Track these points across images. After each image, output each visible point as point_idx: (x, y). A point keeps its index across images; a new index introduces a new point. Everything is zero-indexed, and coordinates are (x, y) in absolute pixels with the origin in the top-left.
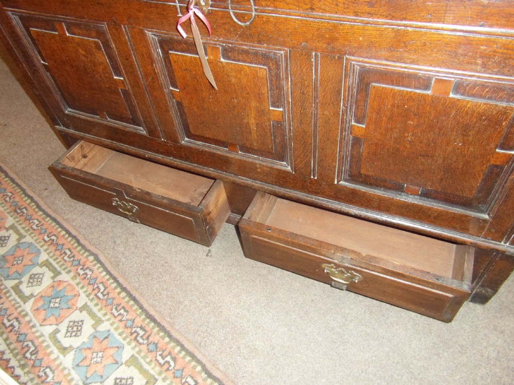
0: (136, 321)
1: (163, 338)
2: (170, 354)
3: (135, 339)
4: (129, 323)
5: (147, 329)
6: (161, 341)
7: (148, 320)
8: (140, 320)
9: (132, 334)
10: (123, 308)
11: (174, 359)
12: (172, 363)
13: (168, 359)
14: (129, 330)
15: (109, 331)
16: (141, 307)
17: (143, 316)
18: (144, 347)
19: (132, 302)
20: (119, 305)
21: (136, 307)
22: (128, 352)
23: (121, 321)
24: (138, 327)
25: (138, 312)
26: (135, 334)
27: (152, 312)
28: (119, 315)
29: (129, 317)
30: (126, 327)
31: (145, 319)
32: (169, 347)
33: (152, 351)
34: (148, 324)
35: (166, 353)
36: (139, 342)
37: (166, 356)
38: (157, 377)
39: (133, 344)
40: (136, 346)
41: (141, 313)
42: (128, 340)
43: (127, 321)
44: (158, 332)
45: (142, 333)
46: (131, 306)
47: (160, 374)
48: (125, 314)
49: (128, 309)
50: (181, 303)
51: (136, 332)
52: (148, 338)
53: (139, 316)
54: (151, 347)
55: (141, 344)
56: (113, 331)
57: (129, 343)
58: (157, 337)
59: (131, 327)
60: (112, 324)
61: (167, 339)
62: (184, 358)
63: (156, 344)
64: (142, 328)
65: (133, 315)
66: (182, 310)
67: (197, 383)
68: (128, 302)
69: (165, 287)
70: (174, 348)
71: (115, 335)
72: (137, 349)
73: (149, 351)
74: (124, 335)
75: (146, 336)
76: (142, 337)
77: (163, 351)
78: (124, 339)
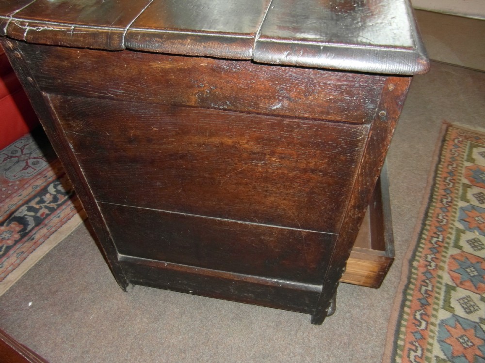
0: (440, 207)
1: (438, 188)
2: (444, 181)
3: (451, 202)
4: (445, 210)
5: (439, 198)
6: (440, 188)
7: (434, 200)
8: (437, 205)
9: (450, 206)
10: (437, 218)
11: (446, 178)
12: (449, 178)
13: (447, 181)
14: (449, 208)
15: (459, 221)
16: (428, 208)
17: (433, 204)
18: (453, 195)
19: (430, 214)
20: (438, 222)
22: (462, 204)
23: (447, 216)
24: (443, 204)
25: (433, 208)
26: (449, 204)
27: (427, 200)
28: (445, 219)
29: (441, 212)
30: (448, 211)
31: (434, 202)
32: (440, 183)
33: (451, 191)
34: (437, 199)
35: (445, 183)
36: (452, 200)
37: (447, 183)
38: (461, 184)
39: (455, 203)
40: (455, 201)
41: (432, 206)
42: (455, 207)
43: (444, 212)
44: (437, 192)
45: (445, 200)
46: (432, 213)
47: (458, 183)
48: (440, 215)
49: (436, 215)
50: (408, 188)
51: (447, 204)
52: (445, 195)
53: (434, 206)
54: (449, 192)
55: (451, 197)
56: (457, 219)
57: (457, 205)
58: (440, 191)
59: (446, 208)
60: (454, 221)
61: (437, 186)
62: (440, 174)
63: (445, 190)
64: (442, 201)
65: (438, 210)
66: (412, 186)
67: (449, 165)
68: (431, 217)
69: (403, 200)
70: (439, 181)
71: (458, 215)
72: (456, 199)
73: (452, 192)
74: (454, 210)
75: (444, 197)
76: (447, 199)
77: (445, 185)
78: (456, 209)
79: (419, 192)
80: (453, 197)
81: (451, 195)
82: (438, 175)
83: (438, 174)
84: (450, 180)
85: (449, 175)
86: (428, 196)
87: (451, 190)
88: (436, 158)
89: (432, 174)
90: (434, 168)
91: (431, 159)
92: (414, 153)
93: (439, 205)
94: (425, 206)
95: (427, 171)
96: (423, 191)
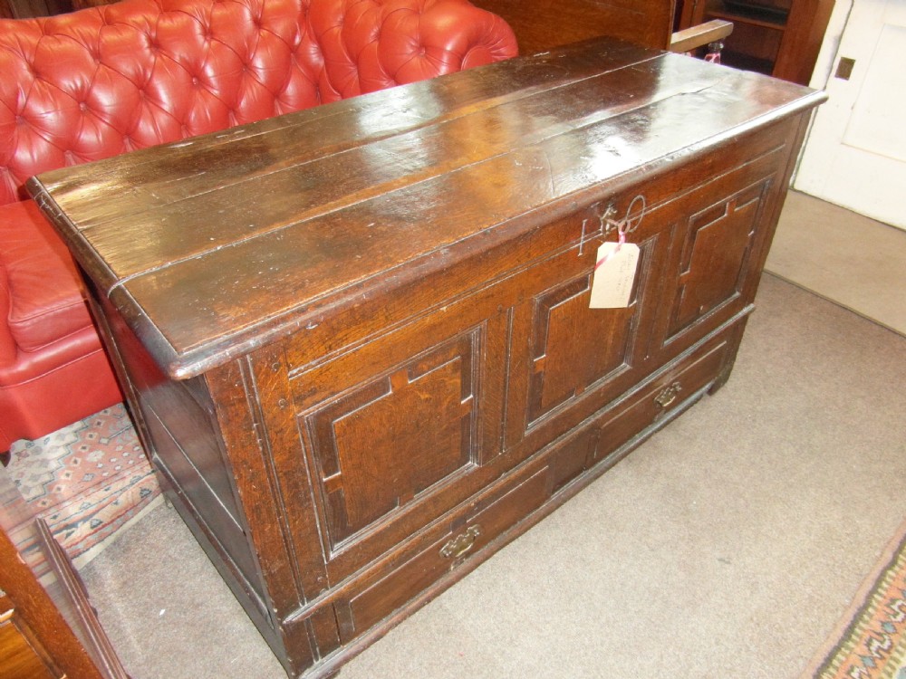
0: (861, 654)
1: (871, 616)
2: (888, 606)
3: (888, 651)
4: (870, 663)
5: (866, 636)
6: (876, 617)
7: (854, 637)
8: (856, 647)
10: (848, 673)
11: (893, 601)
12: (899, 603)
13: (895, 607)
14: (878, 661)
16: (837, 649)
17: (851, 644)
19: (835, 662)
21: (839, 656)
24: (869, 650)
25: (847, 652)
26: (881, 652)
27: (839, 633)
29: (859, 663)
30: (875, 667)
31: (853, 641)
32: (879, 607)
33: (895, 629)
34: (860, 637)
35: (888, 610)
36: (891, 647)
37: (893, 610)
39: (896, 655)
40: (897, 651)
41: (848, 648)
42: (892, 662)
43: (865, 666)
44: (866, 622)
45: (876, 644)
46: (841, 662)
48: (856, 670)
49: (847, 666)
50: (811, 598)
51: (877, 652)
52: (879, 634)
53: (851, 650)
54: (890, 629)
55: (892, 643)
57: (897, 661)
58: (872, 623)
59: (873, 659)
61: (870, 610)
62: (886, 590)
63: (883, 624)
64: (869, 644)
65: (854, 659)
66: (821, 596)
68: (837, 669)
69: (793, 619)
70: (879, 602)
72: (900, 648)
73: (896, 631)
74: (889, 669)
75: (877, 637)
76: (882, 643)
77: (888, 614)
78: (894, 668)
79: (832, 611)
80: (894, 641)
81: (892, 637)
82: (880, 590)
83: (882, 588)
84: (900, 607)
85: (902, 597)
86: (844, 625)
87: (897, 628)
88: (889, 555)
89: (869, 586)
90: (876, 574)
91: (878, 554)
92: (848, 535)
93: (861, 649)
94: (833, 642)
95: (861, 575)
96: (840, 613)
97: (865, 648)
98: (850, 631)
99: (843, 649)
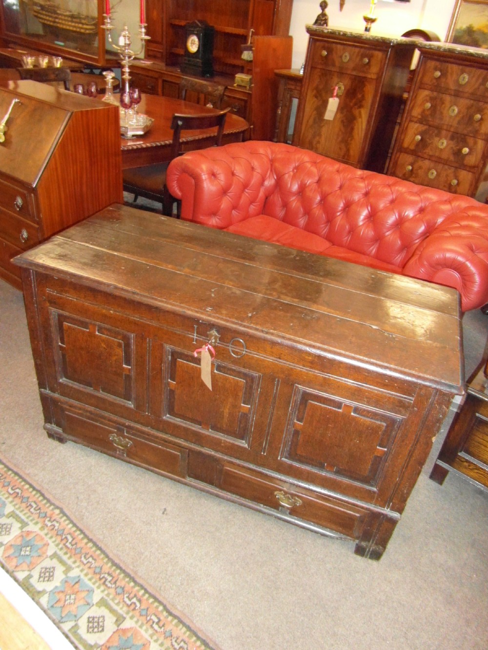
0: (103, 568)
1: (128, 583)
2: (135, 596)
3: (104, 583)
4: (97, 571)
5: (114, 574)
6: (127, 585)
7: (114, 568)
8: (107, 567)
9: (100, 579)
10: (91, 556)
11: (140, 601)
12: (138, 604)
13: (134, 600)
14: (98, 576)
15: (79, 576)
16: (107, 556)
17: (110, 564)
18: (112, 591)
19: (99, 552)
20: (87, 554)
21: (102, 556)
22: (97, 596)
23: (90, 568)
24: (105, 573)
25: (105, 561)
26: (104, 580)
27: (117, 561)
28: (87, 563)
29: (97, 565)
30: (95, 573)
31: (112, 566)
32: (134, 590)
33: (119, 594)
34: (115, 571)
35: (132, 595)
36: (107, 587)
37: (132, 598)
38: (125, 615)
39: (102, 588)
40: (105, 589)
41: (107, 562)
42: (97, 584)
43: (96, 568)
44: (124, 578)
45: (109, 578)
46: (98, 555)
47: (128, 613)
48: (93, 562)
49: (96, 558)
50: (142, 554)
51: (103, 577)
52: (115, 583)
54: (119, 590)
55: (110, 588)
56: (82, 577)
57: (98, 587)
58: (123, 582)
59: (100, 573)
60: (82, 571)
61: (132, 584)
62: (148, 599)
63: (123, 588)
64: (109, 574)
65: (100, 563)
66: (143, 560)
67: (159, 620)
68: (95, 551)
69: (127, 540)
70: (138, 591)
71: (86, 580)
72: (106, 592)
73: (117, 594)
74: (93, 580)
75: (114, 581)
76: (110, 582)
77: (130, 594)
78: (94, 584)
79: (132, 563)
82: (147, 596)
84: (135, 604)
85: (142, 608)
86: (122, 565)
87: (120, 596)
88: (176, 613)
89: (151, 590)
90: (160, 598)
91: (178, 607)
93: (106, 569)
94: (111, 555)
95: (160, 589)
96: (131, 567)
97: (107, 571)
98: (118, 567)
99: (106, 559)
